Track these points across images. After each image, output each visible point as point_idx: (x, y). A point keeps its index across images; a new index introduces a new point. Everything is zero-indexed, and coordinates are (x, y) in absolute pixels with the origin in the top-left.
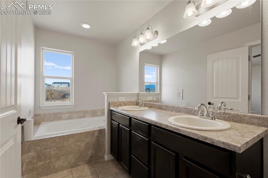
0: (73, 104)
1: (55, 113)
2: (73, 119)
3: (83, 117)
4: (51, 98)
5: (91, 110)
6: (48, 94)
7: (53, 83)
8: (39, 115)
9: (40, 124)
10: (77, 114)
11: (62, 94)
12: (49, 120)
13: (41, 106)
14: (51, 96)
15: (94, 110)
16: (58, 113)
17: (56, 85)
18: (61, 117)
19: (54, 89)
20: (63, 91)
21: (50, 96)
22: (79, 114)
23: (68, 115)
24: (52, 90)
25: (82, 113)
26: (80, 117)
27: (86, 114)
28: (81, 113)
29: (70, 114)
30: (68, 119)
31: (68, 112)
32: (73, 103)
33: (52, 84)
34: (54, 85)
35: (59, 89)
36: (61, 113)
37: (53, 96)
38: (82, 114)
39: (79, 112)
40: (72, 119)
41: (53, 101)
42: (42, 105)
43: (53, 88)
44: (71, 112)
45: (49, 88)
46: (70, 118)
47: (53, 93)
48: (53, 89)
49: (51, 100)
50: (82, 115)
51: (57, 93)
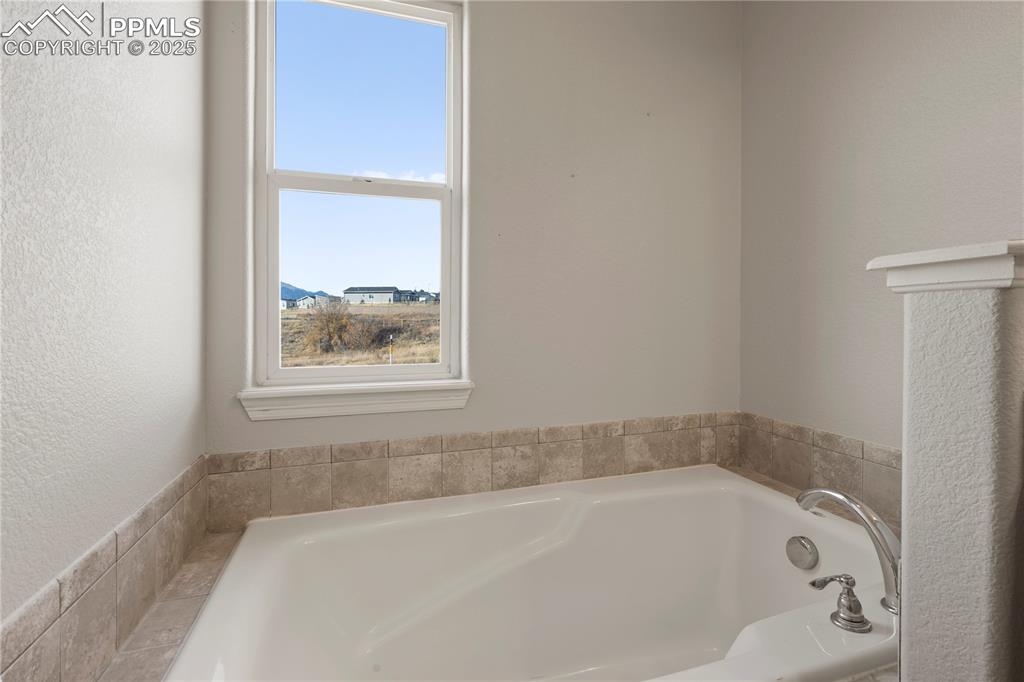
0: (465, 381)
1: (342, 451)
2: (464, 492)
3: (532, 480)
4: (339, 342)
5: (586, 423)
6: (332, 330)
7: (346, 292)
8: (237, 463)
9: (243, 529)
10: (495, 458)
11: (375, 330)
12: (305, 503)
13: (250, 391)
14: (340, 337)
15: (606, 427)
16: (366, 449)
17: (355, 299)
18: (385, 475)
19: (351, 310)
20: (377, 319)
21: (336, 337)
22: (501, 457)
23: (431, 460)
24: (343, 316)
25: (527, 450)
26: (513, 482)
27: (550, 454)
28: (514, 447)
29: (445, 456)
30: (427, 495)
31: (430, 445)
32: (459, 376)
33: (342, 295)
34: (349, 296)
35: (365, 312)
36: (386, 451)
37: (346, 337)
38: (524, 457)
39: (505, 439)
40: (456, 491)
41: (347, 355)
42: (257, 384)
43: (346, 309)
44: (453, 441)
45: (335, 307)
46: (443, 486)
47: (346, 327)
48: (346, 312)
49: (340, 352)
50: (521, 467)
51: (359, 327)
